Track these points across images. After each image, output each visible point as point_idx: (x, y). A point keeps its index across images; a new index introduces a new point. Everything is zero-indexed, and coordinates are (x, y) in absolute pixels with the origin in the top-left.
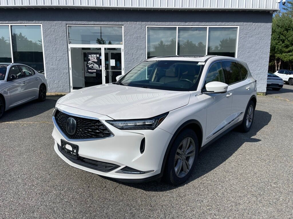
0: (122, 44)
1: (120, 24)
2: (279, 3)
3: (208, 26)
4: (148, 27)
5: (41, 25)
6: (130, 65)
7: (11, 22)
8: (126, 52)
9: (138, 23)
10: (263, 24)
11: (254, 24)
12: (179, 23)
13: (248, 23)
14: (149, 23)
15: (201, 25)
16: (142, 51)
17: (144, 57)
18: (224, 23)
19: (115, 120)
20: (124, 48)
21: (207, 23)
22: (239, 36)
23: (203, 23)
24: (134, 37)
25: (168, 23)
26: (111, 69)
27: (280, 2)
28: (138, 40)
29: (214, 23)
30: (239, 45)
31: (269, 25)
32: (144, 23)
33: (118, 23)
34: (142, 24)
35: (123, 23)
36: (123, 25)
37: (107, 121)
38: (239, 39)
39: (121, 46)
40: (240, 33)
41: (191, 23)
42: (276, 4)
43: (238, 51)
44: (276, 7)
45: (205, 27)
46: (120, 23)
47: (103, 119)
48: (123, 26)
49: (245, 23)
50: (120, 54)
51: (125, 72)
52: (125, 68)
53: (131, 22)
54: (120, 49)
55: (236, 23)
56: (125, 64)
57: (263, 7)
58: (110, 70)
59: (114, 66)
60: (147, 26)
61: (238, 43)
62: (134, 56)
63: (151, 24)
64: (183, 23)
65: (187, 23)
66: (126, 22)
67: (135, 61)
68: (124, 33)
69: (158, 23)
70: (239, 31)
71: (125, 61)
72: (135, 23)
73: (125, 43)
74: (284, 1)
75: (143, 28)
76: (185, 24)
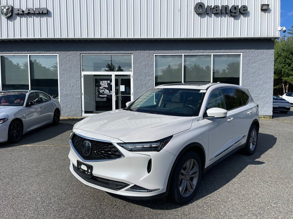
0: (131, 71)
1: (130, 53)
2: (280, 31)
3: (213, 53)
4: (155, 55)
5: (58, 55)
6: (139, 90)
7: (30, 52)
8: (135, 78)
9: (146, 51)
10: (265, 51)
11: (256, 51)
12: (184, 51)
13: (251, 50)
14: (156, 51)
15: (206, 53)
16: (150, 78)
18: (227, 51)
19: (125, 143)
20: (133, 74)
21: (212, 51)
22: (242, 62)
23: (208, 51)
24: (142, 64)
25: (174, 51)
26: (120, 93)
28: (146, 67)
29: (218, 50)
30: (242, 71)
31: (272, 52)
32: (152, 52)
33: (127, 52)
34: (150, 52)
35: (132, 52)
36: (132, 54)
37: (118, 144)
38: (242, 65)
39: (131, 73)
40: (243, 59)
41: (196, 51)
42: (277, 32)
43: (242, 76)
44: (278, 35)
45: (209, 55)
46: (130, 52)
47: (114, 142)
48: (132, 55)
49: (247, 50)
50: (130, 80)
52: (134, 93)
53: (140, 51)
54: (130, 75)
55: (239, 51)
56: (134, 89)
57: (265, 35)
58: (120, 95)
59: (123, 91)
60: (154, 54)
61: (242, 69)
62: (142, 82)
63: (158, 53)
64: (188, 51)
65: (192, 51)
66: (135, 51)
67: (144, 86)
68: (133, 61)
69: (164, 51)
70: (243, 58)
71: (134, 87)
72: (144, 51)
73: (134, 70)
74: (284, 29)
75: (151, 57)
76: (191, 52)
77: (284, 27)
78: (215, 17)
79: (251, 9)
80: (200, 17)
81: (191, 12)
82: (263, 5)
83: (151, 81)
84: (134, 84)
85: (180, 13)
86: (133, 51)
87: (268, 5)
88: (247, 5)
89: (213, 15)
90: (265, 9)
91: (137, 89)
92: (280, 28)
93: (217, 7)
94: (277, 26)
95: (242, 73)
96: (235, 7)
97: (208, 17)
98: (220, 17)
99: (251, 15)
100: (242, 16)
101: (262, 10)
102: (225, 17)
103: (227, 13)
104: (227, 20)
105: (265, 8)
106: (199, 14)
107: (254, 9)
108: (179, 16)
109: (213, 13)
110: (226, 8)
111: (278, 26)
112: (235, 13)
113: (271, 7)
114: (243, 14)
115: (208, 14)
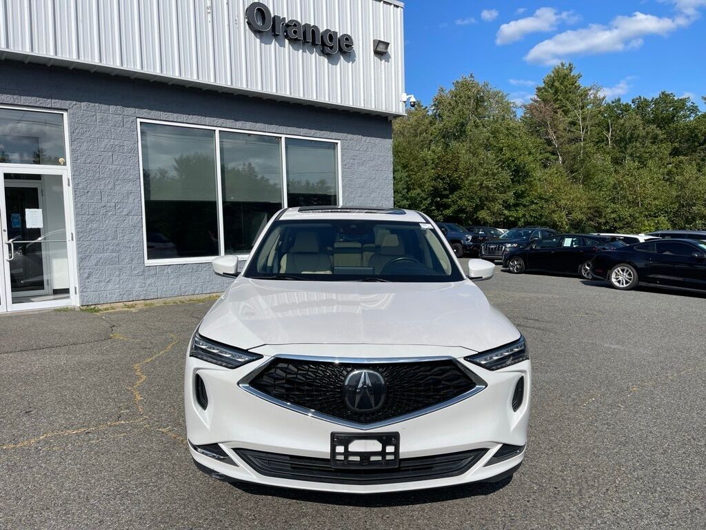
0: (65, 164)
1: (58, 106)
2: (405, 102)
3: (284, 134)
4: (141, 123)
6: (95, 226)
8: (80, 186)
9: (112, 108)
10: (378, 140)
11: (364, 138)
12: (220, 121)
13: (355, 136)
14: (145, 112)
15: (269, 131)
16: (129, 187)
17: (136, 201)
18: (313, 132)
19: (481, 354)
20: (72, 175)
21: (282, 128)
22: (342, 162)
23: (274, 128)
24: (103, 146)
25: (195, 118)
27: (405, 100)
28: (115, 157)
29: (295, 129)
30: (343, 181)
32: (131, 111)
34: (125, 113)
35: (66, 104)
36: (66, 110)
38: (342, 168)
39: (64, 171)
40: (342, 155)
41: (249, 125)
42: (401, 104)
44: (401, 110)
45: (277, 137)
46: (57, 103)
47: (459, 355)
48: (65, 114)
49: (350, 136)
51: (77, 244)
52: (78, 233)
53: (93, 104)
54: (59, 178)
55: (334, 134)
60: (139, 120)
61: (342, 177)
62: (105, 199)
63: (150, 116)
64: (229, 122)
65: (239, 124)
66: (75, 102)
67: (110, 213)
68: (72, 133)
69: (168, 113)
70: (342, 151)
71: (77, 215)
72: (104, 107)
73: (74, 160)
74: (413, 99)
75: (128, 125)
76: (236, 125)
77: (413, 96)
78: (291, 47)
79: (358, 47)
80: (258, 40)
81: (237, 22)
82: (378, 43)
83: (131, 198)
84: (79, 205)
85: (209, 16)
86: (68, 102)
87: (387, 44)
88: (349, 34)
89: (286, 41)
90: (381, 51)
91: (89, 221)
92: (404, 97)
93: (295, 25)
94: (400, 91)
95: (343, 187)
96: (330, 36)
97: (277, 44)
98: (301, 51)
99: (357, 59)
100: (342, 57)
101: (377, 53)
102: (311, 53)
103: (314, 44)
104: (314, 59)
105: (381, 48)
106: (257, 32)
107: (364, 48)
108: (210, 25)
109: (287, 37)
110: (314, 30)
111: (402, 92)
112: (331, 48)
113: (391, 50)
115: (276, 36)
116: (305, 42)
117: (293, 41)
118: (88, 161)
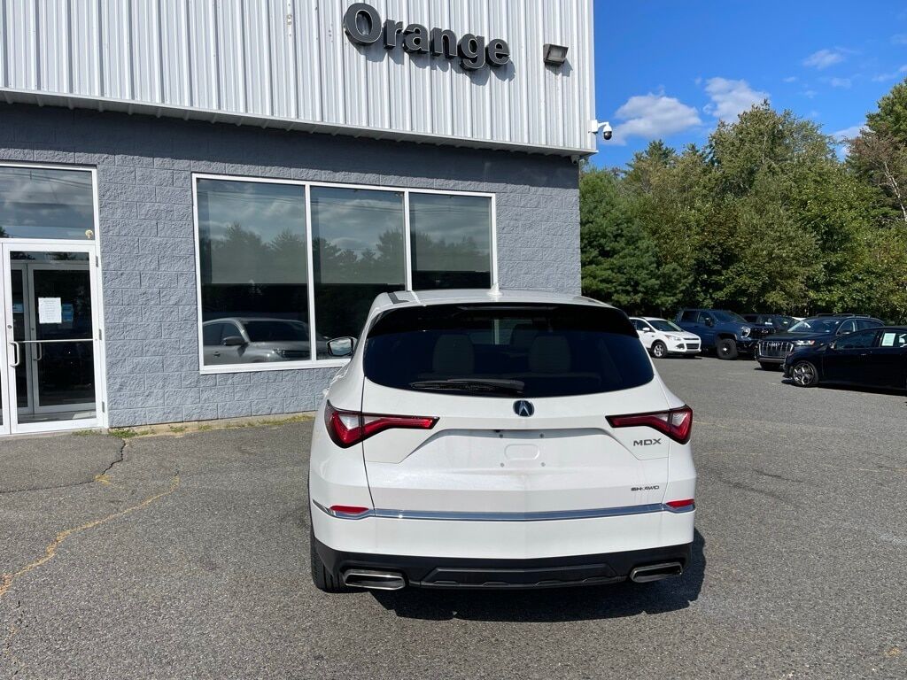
0: (93, 238)
1: (83, 161)
2: (595, 133)
3: (408, 187)
4: (198, 179)
6: (131, 319)
8: (112, 267)
9: (158, 161)
10: (556, 191)
11: (533, 189)
12: (312, 172)
13: (518, 186)
14: (203, 165)
15: (386, 184)
16: (179, 266)
17: (189, 285)
18: (452, 183)
20: (102, 252)
21: (404, 180)
22: (498, 224)
23: (392, 179)
24: (143, 212)
25: (275, 170)
26: (34, 333)
27: (596, 130)
28: (160, 226)
29: (424, 180)
30: (499, 251)
31: (573, 195)
32: (183, 164)
33: (71, 157)
34: (175, 167)
35: (95, 158)
36: (95, 166)
38: (498, 233)
39: (92, 247)
40: (498, 215)
41: (354, 176)
42: (589, 135)
43: (500, 268)
44: (589, 145)
45: (396, 192)
46: (82, 157)
48: (94, 171)
49: (510, 187)
50: (86, 274)
51: (106, 344)
52: (107, 329)
53: (130, 157)
54: (85, 257)
55: (484, 185)
56: (106, 314)
57: (558, 143)
58: (32, 341)
59: (55, 325)
60: (195, 176)
61: (498, 245)
62: (145, 283)
63: (210, 170)
64: (325, 174)
65: (339, 176)
66: (106, 156)
67: (153, 302)
68: (101, 196)
69: (236, 165)
70: (497, 209)
71: (107, 305)
72: (147, 160)
73: (104, 233)
74: (608, 128)
75: (178, 184)
76: (334, 177)
77: (607, 123)
78: (413, 64)
79: (517, 56)
80: (363, 57)
81: (330, 34)
82: (550, 49)
83: (182, 281)
84: (109, 292)
85: (290, 28)
86: (97, 155)
87: (565, 49)
88: (505, 39)
89: (406, 55)
90: (556, 60)
91: (123, 314)
92: (595, 126)
93: (417, 31)
94: (588, 118)
95: (498, 260)
96: (473, 42)
97: (392, 61)
98: (428, 68)
99: (517, 74)
100: (493, 74)
101: (550, 64)
102: (445, 69)
103: (449, 58)
104: (448, 79)
105: (555, 56)
106: (361, 45)
107: (528, 58)
108: (291, 40)
109: (405, 49)
110: (447, 37)
111: (591, 119)
112: (474, 60)
113: (572, 57)
114: (496, 67)
115: (389, 49)
116: (434, 55)
117: (417, 55)
118: (123, 233)
